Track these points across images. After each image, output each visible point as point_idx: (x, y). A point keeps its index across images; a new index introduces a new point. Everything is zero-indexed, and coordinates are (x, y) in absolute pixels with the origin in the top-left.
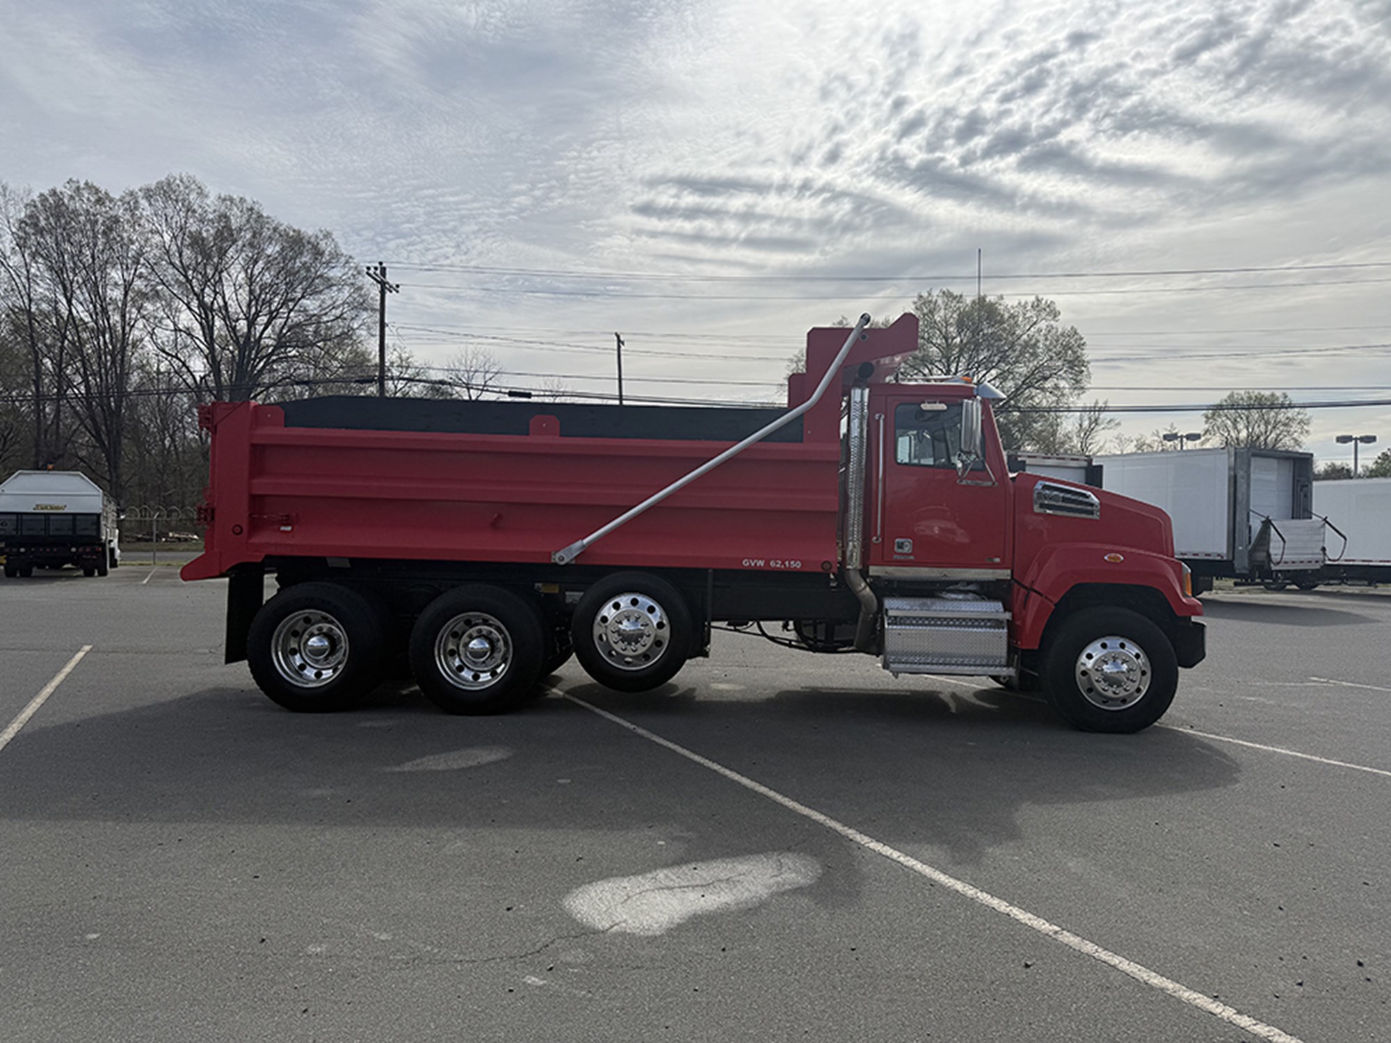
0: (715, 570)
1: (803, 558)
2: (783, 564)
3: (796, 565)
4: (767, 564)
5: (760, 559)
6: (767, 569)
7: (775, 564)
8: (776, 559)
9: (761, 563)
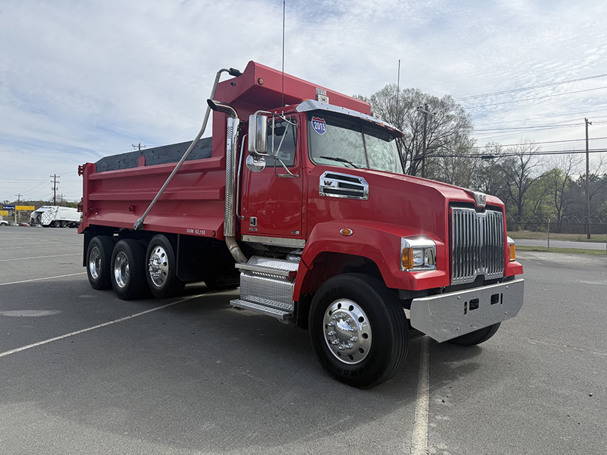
1: (206, 229)
2: (199, 232)
3: (203, 233)
4: (194, 231)
5: (192, 229)
6: (194, 235)
7: (197, 232)
8: (197, 229)
9: (192, 231)
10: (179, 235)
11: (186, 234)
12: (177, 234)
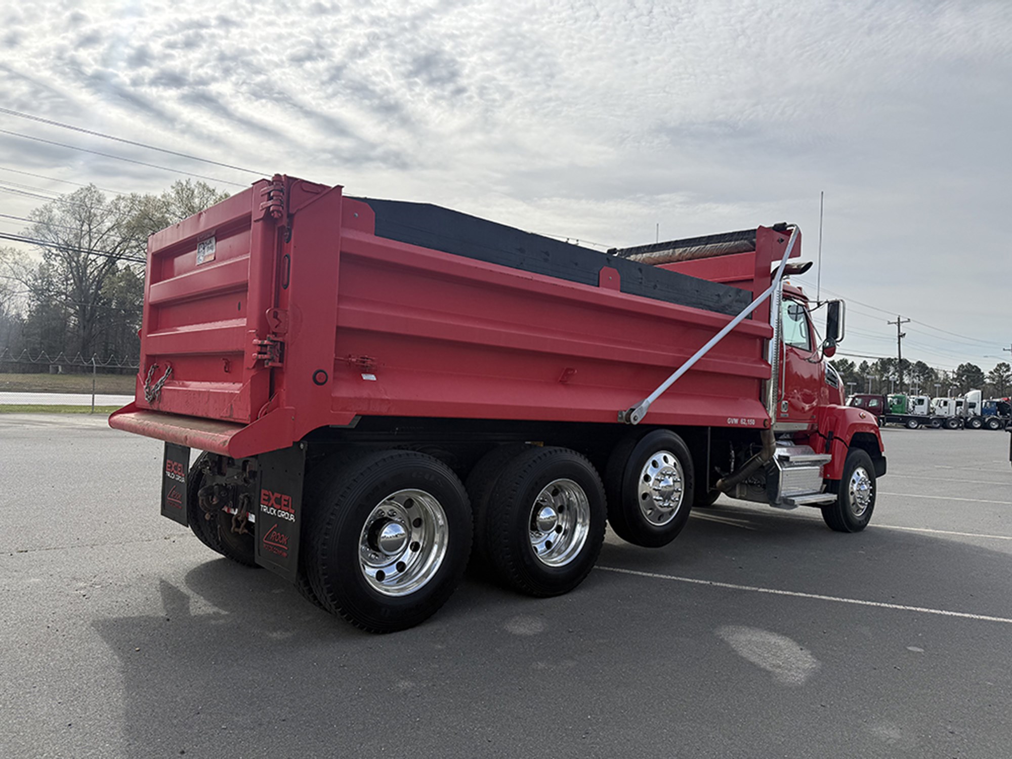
0: (712, 428)
1: (755, 417)
2: (747, 422)
3: (752, 423)
4: (739, 421)
5: (736, 418)
6: (739, 426)
7: (743, 422)
8: (743, 418)
9: (736, 421)
10: (709, 428)
11: (726, 425)
12: (707, 427)
